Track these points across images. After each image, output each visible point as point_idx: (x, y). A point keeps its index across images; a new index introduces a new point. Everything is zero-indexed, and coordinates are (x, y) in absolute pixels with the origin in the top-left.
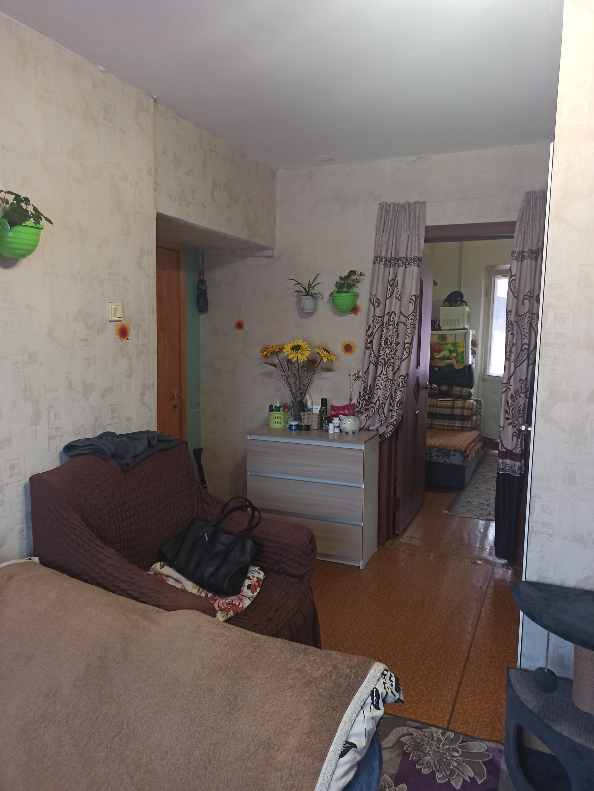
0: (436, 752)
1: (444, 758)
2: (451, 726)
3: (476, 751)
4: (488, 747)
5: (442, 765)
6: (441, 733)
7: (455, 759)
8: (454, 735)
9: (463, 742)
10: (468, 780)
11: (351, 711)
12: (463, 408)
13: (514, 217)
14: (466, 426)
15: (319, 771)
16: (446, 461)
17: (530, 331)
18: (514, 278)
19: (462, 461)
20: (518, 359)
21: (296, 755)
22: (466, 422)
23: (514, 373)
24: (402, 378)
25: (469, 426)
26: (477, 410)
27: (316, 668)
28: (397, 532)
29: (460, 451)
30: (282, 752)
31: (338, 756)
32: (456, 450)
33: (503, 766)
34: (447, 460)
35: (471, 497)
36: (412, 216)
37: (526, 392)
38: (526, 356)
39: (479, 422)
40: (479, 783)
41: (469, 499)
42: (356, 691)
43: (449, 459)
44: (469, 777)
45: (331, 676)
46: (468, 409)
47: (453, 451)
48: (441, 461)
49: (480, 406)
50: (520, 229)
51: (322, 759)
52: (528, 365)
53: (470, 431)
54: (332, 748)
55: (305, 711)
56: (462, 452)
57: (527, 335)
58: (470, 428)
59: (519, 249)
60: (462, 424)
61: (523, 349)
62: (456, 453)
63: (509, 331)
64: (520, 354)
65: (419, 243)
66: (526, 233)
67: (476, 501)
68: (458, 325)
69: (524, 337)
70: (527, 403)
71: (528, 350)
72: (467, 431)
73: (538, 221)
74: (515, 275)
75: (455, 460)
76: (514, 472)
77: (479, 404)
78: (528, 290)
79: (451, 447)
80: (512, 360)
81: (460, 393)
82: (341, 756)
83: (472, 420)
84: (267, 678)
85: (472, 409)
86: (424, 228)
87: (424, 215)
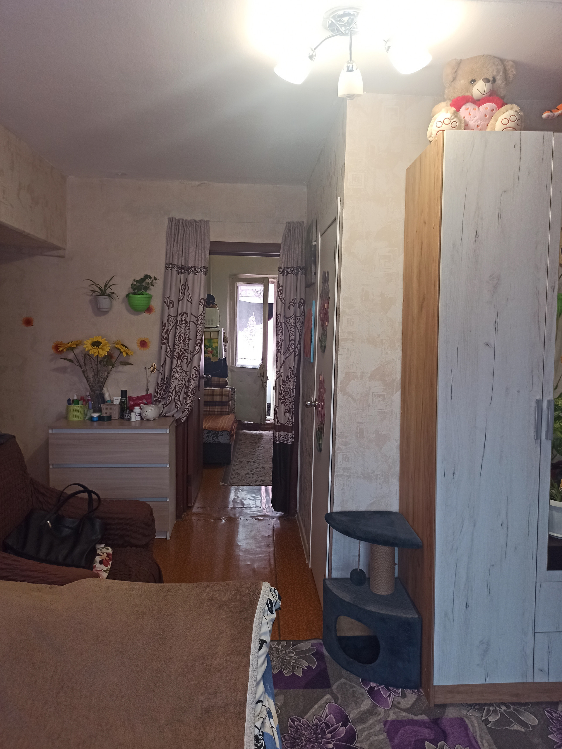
0: (278, 658)
1: (285, 659)
2: (281, 637)
3: (304, 649)
4: (311, 644)
5: (285, 664)
6: (276, 644)
7: (292, 658)
8: (286, 643)
9: (293, 646)
10: (306, 669)
11: (258, 618)
12: (221, 395)
13: (279, 240)
14: (225, 410)
15: (248, 663)
16: (215, 441)
17: (295, 330)
18: (281, 288)
19: (229, 440)
20: (287, 352)
21: (228, 658)
22: (225, 407)
23: (284, 362)
24: (195, 370)
25: (227, 410)
26: (231, 396)
27: (223, 594)
28: (189, 505)
29: (227, 431)
30: (215, 660)
31: (258, 650)
32: (223, 431)
33: (326, 653)
34: (217, 440)
35: (238, 469)
36: (199, 232)
37: (294, 377)
38: (293, 349)
39: (233, 406)
40: (314, 668)
41: (237, 471)
42: (257, 604)
43: (218, 439)
44: (306, 666)
45: (236, 598)
46: (226, 395)
47: (221, 431)
48: (211, 442)
49: (234, 392)
50: (284, 250)
51: (247, 654)
52: (295, 357)
53: (228, 414)
54: (252, 645)
55: (225, 626)
56: (229, 432)
57: (293, 333)
58: (228, 412)
59: (284, 265)
60: (221, 409)
61: (291, 344)
62: (223, 433)
63: (280, 330)
64: (289, 348)
65: (205, 255)
66: (289, 254)
67: (243, 472)
68: (212, 324)
69: (291, 334)
70: (295, 386)
71: (294, 344)
72: (226, 414)
73: (297, 245)
74: (282, 286)
75: (223, 439)
76: (287, 441)
77: (233, 391)
78: (292, 298)
79: (219, 428)
80: (282, 353)
81: (218, 383)
82: (260, 650)
83: (229, 405)
84: (187, 611)
85: (229, 396)
86: (209, 242)
87: (208, 232)
